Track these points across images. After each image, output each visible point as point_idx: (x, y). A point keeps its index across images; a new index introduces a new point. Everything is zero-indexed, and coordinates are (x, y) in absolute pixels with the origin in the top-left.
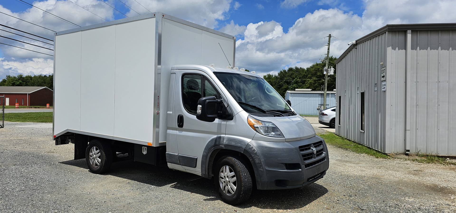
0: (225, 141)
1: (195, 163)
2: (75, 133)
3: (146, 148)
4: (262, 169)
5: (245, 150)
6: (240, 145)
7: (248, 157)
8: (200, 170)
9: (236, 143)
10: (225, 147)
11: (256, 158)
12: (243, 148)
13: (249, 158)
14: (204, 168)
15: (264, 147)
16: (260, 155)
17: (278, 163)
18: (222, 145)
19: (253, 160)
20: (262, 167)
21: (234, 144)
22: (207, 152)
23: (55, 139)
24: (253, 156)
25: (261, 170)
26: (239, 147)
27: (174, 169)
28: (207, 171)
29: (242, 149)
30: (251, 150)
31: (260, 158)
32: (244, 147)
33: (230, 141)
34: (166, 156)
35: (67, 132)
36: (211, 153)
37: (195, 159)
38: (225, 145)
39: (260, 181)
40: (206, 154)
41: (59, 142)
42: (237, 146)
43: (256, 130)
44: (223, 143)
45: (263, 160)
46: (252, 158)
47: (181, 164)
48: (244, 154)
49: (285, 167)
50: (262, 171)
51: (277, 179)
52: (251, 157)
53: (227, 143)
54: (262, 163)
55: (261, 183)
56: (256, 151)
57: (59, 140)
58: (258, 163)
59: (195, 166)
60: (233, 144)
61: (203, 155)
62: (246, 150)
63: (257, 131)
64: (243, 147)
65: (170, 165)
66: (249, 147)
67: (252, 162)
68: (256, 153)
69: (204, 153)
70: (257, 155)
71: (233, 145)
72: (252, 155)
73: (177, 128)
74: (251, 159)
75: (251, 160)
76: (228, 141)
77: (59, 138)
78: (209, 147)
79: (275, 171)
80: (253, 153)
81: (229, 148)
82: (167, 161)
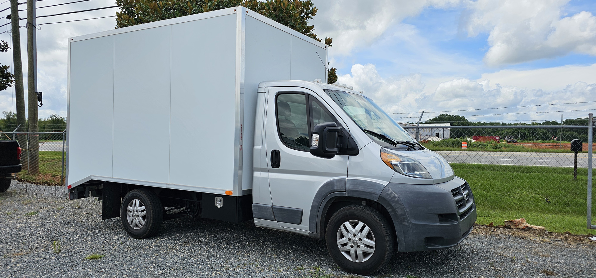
0: (347, 186)
1: (300, 217)
2: (104, 181)
3: (222, 198)
4: (407, 223)
5: (380, 197)
6: (372, 190)
7: (385, 206)
8: (307, 227)
9: (366, 187)
10: (348, 194)
11: (397, 208)
12: (377, 194)
13: (387, 208)
14: (314, 225)
15: (408, 192)
16: (403, 203)
17: (429, 214)
18: (342, 191)
19: (394, 210)
20: (406, 221)
21: (363, 189)
22: (320, 201)
23: (69, 191)
24: (393, 205)
25: (404, 225)
26: (371, 193)
27: (263, 227)
28: (319, 228)
29: (375, 195)
30: (390, 197)
31: (403, 208)
32: (379, 192)
33: (356, 185)
34: (253, 209)
35: (90, 179)
36: (325, 202)
37: (300, 212)
38: (349, 191)
39: (404, 239)
40: (317, 204)
41: (76, 194)
42: (368, 192)
43: (394, 169)
44: (344, 188)
45: (408, 210)
46: (392, 207)
47: (277, 219)
48: (379, 202)
49: (438, 220)
50: (407, 226)
51: (428, 236)
52: (389, 207)
53: (351, 188)
54: (407, 214)
55: (405, 242)
56: (397, 197)
57: (75, 192)
58: (402, 215)
59: (299, 221)
60: (361, 188)
61: (312, 206)
62: (383, 196)
63: (396, 171)
64: (377, 192)
65: (258, 222)
66: (387, 192)
67: (392, 214)
68: (397, 202)
69: (315, 203)
70: (399, 204)
71: (360, 190)
72: (391, 203)
73: (270, 169)
74: (390, 209)
75: (389, 211)
76: (352, 185)
77: (76, 189)
78: (323, 194)
79: (425, 224)
80: (394, 200)
81: (355, 195)
82: (254, 216)
